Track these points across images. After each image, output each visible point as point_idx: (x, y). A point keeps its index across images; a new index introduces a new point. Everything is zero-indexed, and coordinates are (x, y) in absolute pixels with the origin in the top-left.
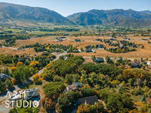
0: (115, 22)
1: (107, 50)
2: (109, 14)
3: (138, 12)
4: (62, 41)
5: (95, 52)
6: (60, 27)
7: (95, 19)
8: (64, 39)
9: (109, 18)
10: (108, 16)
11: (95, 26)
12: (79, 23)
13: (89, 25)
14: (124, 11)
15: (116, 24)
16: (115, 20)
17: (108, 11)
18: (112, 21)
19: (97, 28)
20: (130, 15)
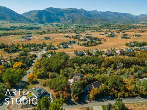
0: (71, 20)
1: (81, 45)
2: (66, 13)
3: (89, 12)
4: (30, 40)
5: (72, 48)
6: (16, 25)
7: (53, 17)
8: (31, 38)
9: (66, 16)
10: (64, 14)
11: (54, 24)
12: (38, 21)
13: (48, 23)
14: (77, 10)
15: (72, 22)
16: (72, 18)
17: (64, 10)
18: (69, 19)
19: (57, 25)
20: (83, 14)
